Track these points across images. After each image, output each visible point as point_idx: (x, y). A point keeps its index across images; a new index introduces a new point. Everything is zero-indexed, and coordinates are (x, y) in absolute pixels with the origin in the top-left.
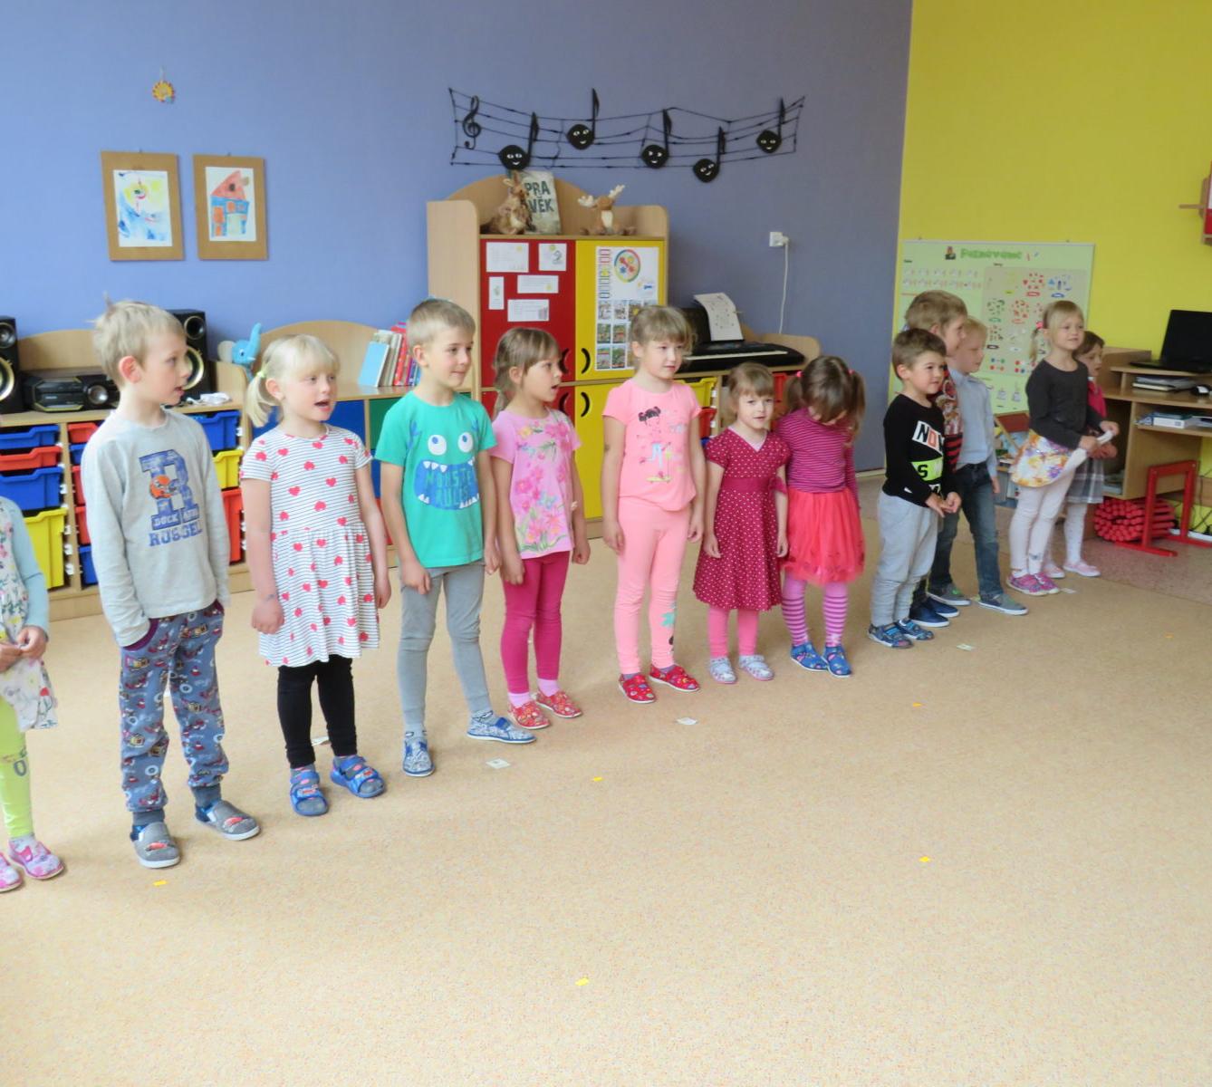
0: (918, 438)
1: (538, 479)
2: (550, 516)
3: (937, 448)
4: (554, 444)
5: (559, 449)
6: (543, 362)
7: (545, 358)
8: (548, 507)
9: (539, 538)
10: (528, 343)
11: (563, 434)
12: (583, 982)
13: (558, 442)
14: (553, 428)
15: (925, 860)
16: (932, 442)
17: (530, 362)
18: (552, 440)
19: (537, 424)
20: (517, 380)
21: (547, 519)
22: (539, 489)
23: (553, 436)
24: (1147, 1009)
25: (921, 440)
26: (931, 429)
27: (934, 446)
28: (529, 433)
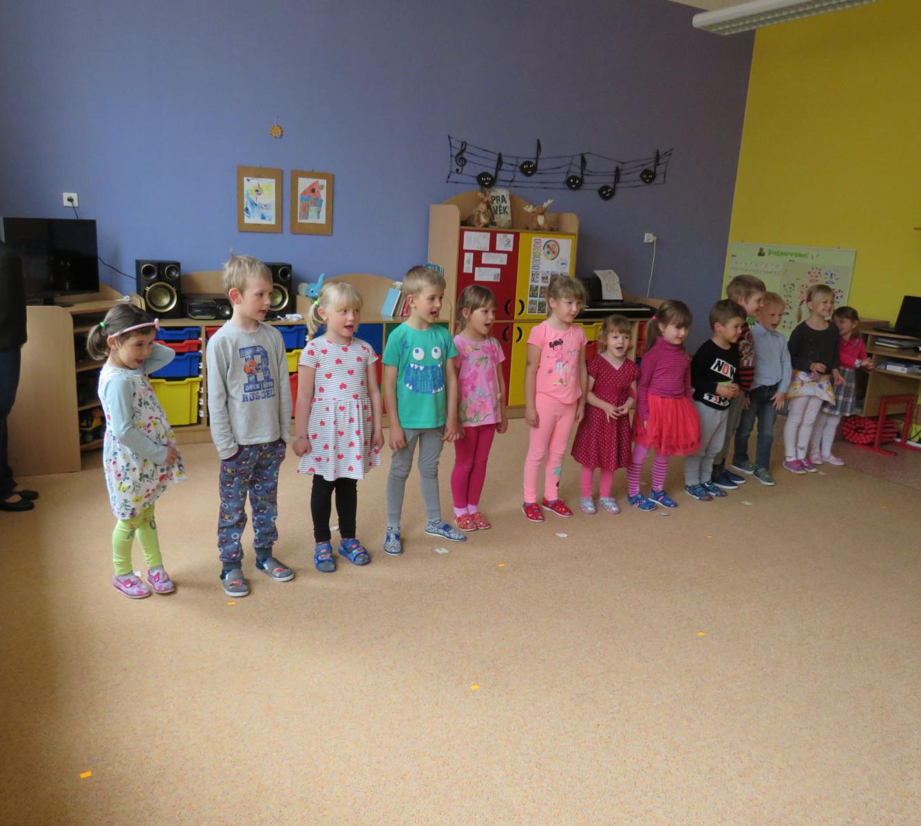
0: (715, 368)
1: (475, 379)
2: (482, 402)
3: (728, 375)
4: (486, 358)
5: (489, 361)
6: (482, 309)
7: (483, 306)
8: (480, 397)
9: (473, 415)
10: (476, 295)
11: (493, 352)
12: (476, 687)
13: (489, 357)
14: (488, 348)
15: (701, 634)
16: (725, 371)
17: (475, 307)
18: (485, 355)
19: (476, 345)
20: (466, 317)
21: (479, 404)
22: (475, 383)
23: (487, 353)
24: (833, 742)
25: (716, 370)
26: (725, 363)
27: (727, 373)
28: (471, 350)
